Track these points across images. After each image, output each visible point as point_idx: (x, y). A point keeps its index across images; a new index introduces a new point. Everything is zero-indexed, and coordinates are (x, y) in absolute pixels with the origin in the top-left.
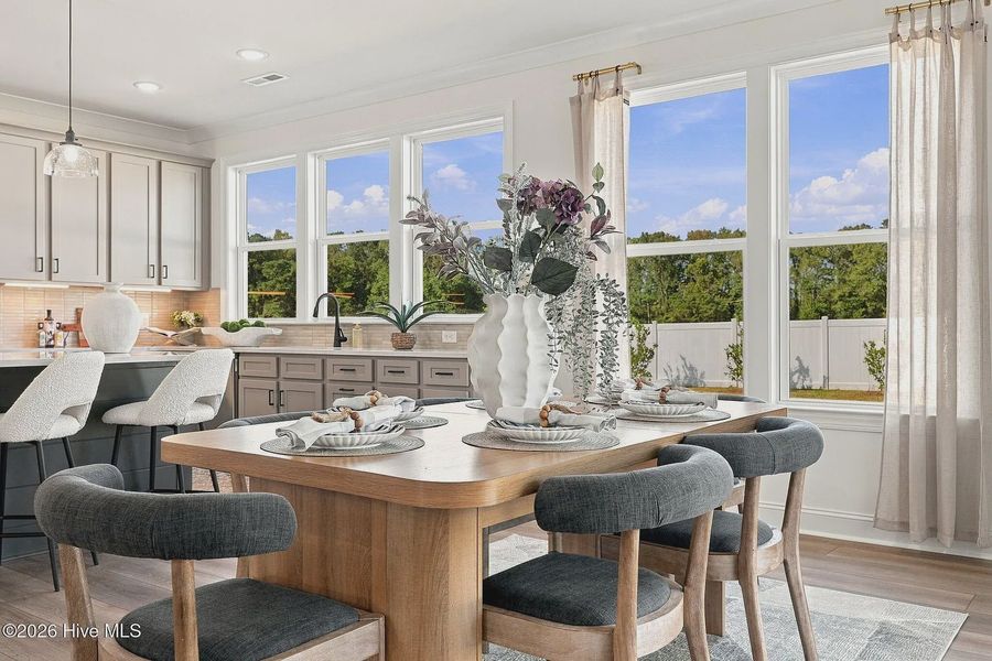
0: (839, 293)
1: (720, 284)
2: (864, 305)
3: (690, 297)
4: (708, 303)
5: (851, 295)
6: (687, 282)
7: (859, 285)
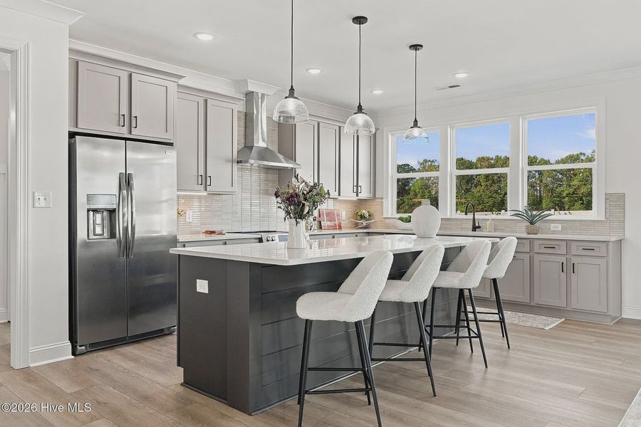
0: (567, 192)
1: (495, 187)
2: (581, 199)
3: (478, 194)
4: (489, 197)
5: (573, 193)
6: (476, 186)
7: (579, 187)
